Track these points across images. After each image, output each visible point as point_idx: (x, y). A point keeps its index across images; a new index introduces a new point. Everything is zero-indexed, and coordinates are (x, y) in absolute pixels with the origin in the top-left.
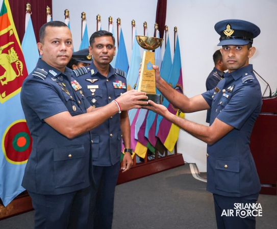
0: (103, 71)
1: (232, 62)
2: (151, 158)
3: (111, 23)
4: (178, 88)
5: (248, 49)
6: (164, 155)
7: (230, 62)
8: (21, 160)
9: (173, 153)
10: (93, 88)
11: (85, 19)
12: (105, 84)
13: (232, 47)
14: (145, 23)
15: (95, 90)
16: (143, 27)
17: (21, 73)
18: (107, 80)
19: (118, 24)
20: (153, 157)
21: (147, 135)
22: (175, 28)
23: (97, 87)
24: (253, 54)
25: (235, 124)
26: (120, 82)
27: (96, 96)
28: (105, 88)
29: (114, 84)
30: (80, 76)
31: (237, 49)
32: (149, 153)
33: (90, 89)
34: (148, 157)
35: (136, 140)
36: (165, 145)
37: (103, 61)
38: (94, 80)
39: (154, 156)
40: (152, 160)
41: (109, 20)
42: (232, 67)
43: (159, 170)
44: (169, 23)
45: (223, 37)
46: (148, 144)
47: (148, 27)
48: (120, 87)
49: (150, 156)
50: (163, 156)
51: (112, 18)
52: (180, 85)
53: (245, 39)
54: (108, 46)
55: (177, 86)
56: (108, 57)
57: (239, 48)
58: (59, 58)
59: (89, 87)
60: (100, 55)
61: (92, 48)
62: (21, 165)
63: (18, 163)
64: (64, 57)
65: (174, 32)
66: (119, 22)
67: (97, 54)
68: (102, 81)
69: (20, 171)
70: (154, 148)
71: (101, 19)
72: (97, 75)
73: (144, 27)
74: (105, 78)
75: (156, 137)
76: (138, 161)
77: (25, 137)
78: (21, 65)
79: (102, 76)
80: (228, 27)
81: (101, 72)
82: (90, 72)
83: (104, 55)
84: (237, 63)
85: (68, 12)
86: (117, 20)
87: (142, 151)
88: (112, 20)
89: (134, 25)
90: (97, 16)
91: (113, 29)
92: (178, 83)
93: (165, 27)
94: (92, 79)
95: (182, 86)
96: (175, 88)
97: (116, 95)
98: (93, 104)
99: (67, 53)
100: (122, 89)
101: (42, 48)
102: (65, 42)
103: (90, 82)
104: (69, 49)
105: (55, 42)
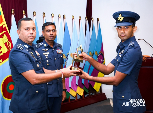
1: (123, 36)
2: (87, 96)
3: (60, 18)
4: (101, 54)
5: (133, 28)
6: (94, 94)
7: (122, 36)
9: (100, 93)
10: (46, 54)
12: (53, 51)
13: (123, 27)
14: (80, 17)
15: (47, 55)
17: (10, 49)
18: (53, 49)
20: (87, 95)
21: (83, 82)
23: (48, 53)
24: (135, 31)
25: (128, 72)
26: (60, 50)
28: (53, 54)
29: (57, 51)
30: (39, 48)
31: (126, 28)
32: (85, 93)
33: (45, 55)
34: (85, 95)
35: (77, 85)
36: (94, 88)
37: (51, 39)
38: (47, 50)
39: (88, 94)
40: (87, 97)
41: (59, 16)
42: (123, 39)
44: (94, 16)
45: (118, 21)
46: (84, 88)
48: (60, 53)
49: (86, 95)
52: (102, 52)
53: (130, 22)
54: (53, 30)
55: (100, 53)
56: (53, 37)
57: (127, 27)
58: (29, 38)
59: (44, 54)
61: (44, 32)
63: (10, 100)
64: (32, 38)
65: (97, 21)
66: (64, 17)
68: (51, 50)
70: (88, 89)
71: (54, 16)
72: (48, 47)
74: (52, 48)
75: (89, 83)
76: (79, 97)
80: (120, 15)
84: (126, 36)
85: (35, 13)
86: (64, 16)
87: (80, 91)
88: (60, 16)
89: (73, 19)
90: (52, 14)
91: (61, 21)
92: (101, 51)
93: (92, 18)
94: (45, 49)
95: (103, 53)
96: (99, 54)
97: (59, 57)
98: (47, 63)
99: (34, 35)
100: (61, 54)
101: (20, 33)
102: (32, 29)
103: (44, 51)
104: (34, 33)
105: (27, 29)
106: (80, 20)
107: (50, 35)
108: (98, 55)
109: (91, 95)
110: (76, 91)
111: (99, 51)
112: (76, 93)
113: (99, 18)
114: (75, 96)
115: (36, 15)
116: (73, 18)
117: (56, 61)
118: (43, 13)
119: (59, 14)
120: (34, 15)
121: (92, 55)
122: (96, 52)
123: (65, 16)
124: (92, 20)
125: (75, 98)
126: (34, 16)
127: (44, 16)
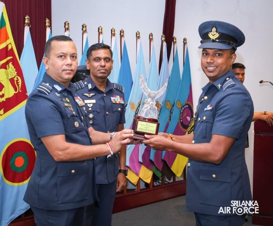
0: (101, 85)
2: (158, 184)
3: (114, 36)
4: (187, 106)
6: (172, 181)
8: (19, 182)
9: (182, 179)
10: (90, 103)
11: (86, 31)
14: (151, 35)
15: (92, 105)
16: (149, 39)
17: (19, 90)
18: (105, 95)
19: (122, 36)
20: (159, 183)
21: (152, 157)
22: (185, 40)
23: (94, 101)
26: (118, 97)
27: (93, 111)
28: (102, 103)
32: (155, 178)
34: (154, 183)
35: (140, 162)
36: (172, 169)
37: (101, 75)
38: (92, 94)
39: (160, 181)
40: (158, 186)
41: (112, 31)
43: (166, 197)
44: (178, 34)
46: (154, 168)
47: (154, 38)
48: (118, 102)
49: (155, 181)
50: (170, 182)
51: (114, 30)
52: (189, 103)
54: (105, 59)
55: (186, 104)
56: (106, 70)
58: (64, 72)
59: (86, 101)
60: (98, 69)
61: (90, 61)
62: (18, 187)
63: (16, 184)
65: (183, 44)
66: (122, 34)
67: (94, 68)
68: (100, 96)
69: (18, 193)
70: (160, 172)
71: (103, 31)
72: (95, 89)
73: (150, 39)
74: (102, 93)
75: (163, 160)
76: (142, 186)
77: (23, 157)
78: (20, 81)
79: (100, 90)
81: (98, 87)
82: (87, 86)
83: (102, 68)
85: (68, 24)
86: (121, 31)
87: (146, 175)
88: (114, 32)
89: (139, 37)
90: (99, 28)
91: (116, 42)
92: (188, 100)
93: (173, 38)
94: (89, 94)
95: (193, 105)
96: (184, 106)
97: (115, 110)
98: (90, 119)
99: (73, 68)
100: (120, 104)
101: (48, 62)
102: (70, 57)
103: (87, 96)
104: (74, 63)
105: (61, 56)
106: (151, 40)
107: (99, 67)
108: (182, 108)
109: (166, 183)
110: (137, 174)
111: (184, 100)
112: (138, 178)
113: (187, 38)
114: (136, 184)
115: (70, 28)
117: (107, 118)
118: (83, 26)
119: (113, 28)
120: (68, 29)
121: (170, 108)
122: (179, 102)
124: (173, 41)
125: (136, 188)
126: (67, 31)
127: (84, 32)
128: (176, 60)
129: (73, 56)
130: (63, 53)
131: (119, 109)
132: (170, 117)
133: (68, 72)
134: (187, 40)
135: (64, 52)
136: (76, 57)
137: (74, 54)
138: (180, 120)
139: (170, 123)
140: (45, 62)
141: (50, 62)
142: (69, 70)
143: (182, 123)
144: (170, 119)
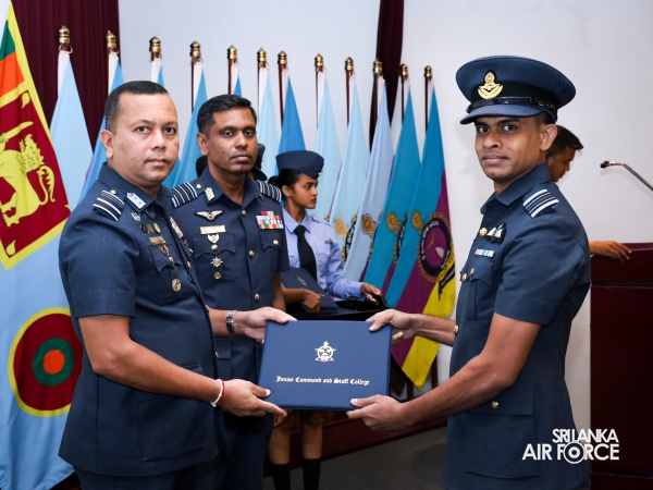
0: (233, 190)
3: (264, 66)
4: (437, 223)
10: (213, 232)
11: (198, 57)
12: (240, 220)
14: (349, 62)
16: (344, 71)
17: (49, 197)
18: (244, 212)
19: (281, 67)
22: (427, 70)
23: (222, 229)
26: (271, 213)
27: (222, 252)
29: (259, 218)
30: (182, 204)
33: (206, 235)
36: (404, 369)
37: (239, 167)
38: (215, 213)
41: (259, 57)
44: (412, 56)
47: (355, 70)
48: (271, 227)
51: (265, 54)
52: (441, 216)
54: (245, 130)
55: (434, 219)
56: (249, 156)
58: (149, 165)
59: (205, 230)
60: (231, 154)
61: (208, 137)
63: (47, 414)
64: (161, 163)
65: (423, 79)
66: (282, 62)
67: (223, 153)
68: (233, 215)
71: (239, 57)
72: (222, 201)
73: (347, 72)
74: (238, 207)
77: (62, 351)
79: (232, 202)
82: (203, 193)
83: (241, 153)
85: (159, 43)
86: (279, 56)
88: (264, 57)
89: (321, 68)
90: (229, 50)
91: (268, 81)
92: (438, 210)
93: (401, 68)
94: (210, 212)
95: (448, 219)
96: (430, 223)
97: (266, 245)
98: (216, 269)
99: (168, 155)
100: (275, 230)
101: (113, 142)
102: (163, 130)
103: (206, 218)
104: (170, 144)
105: (142, 129)
106: (349, 73)
107: (234, 149)
108: (425, 228)
111: (429, 209)
113: (432, 66)
115: (163, 53)
116: (319, 64)
117: (252, 263)
118: (192, 46)
119: (261, 50)
120: (155, 55)
121: (398, 228)
122: (417, 215)
123: (285, 59)
124: (401, 74)
126: (156, 59)
127: (195, 60)
128: (407, 116)
129: (169, 129)
130: (145, 121)
131: (276, 242)
132: (398, 250)
133: (157, 164)
134: (433, 72)
135: (146, 119)
136: (175, 131)
137: (169, 123)
138: (422, 255)
139: (398, 263)
140: (106, 141)
141: (117, 141)
142: (160, 161)
143: (425, 263)
144: (398, 255)
